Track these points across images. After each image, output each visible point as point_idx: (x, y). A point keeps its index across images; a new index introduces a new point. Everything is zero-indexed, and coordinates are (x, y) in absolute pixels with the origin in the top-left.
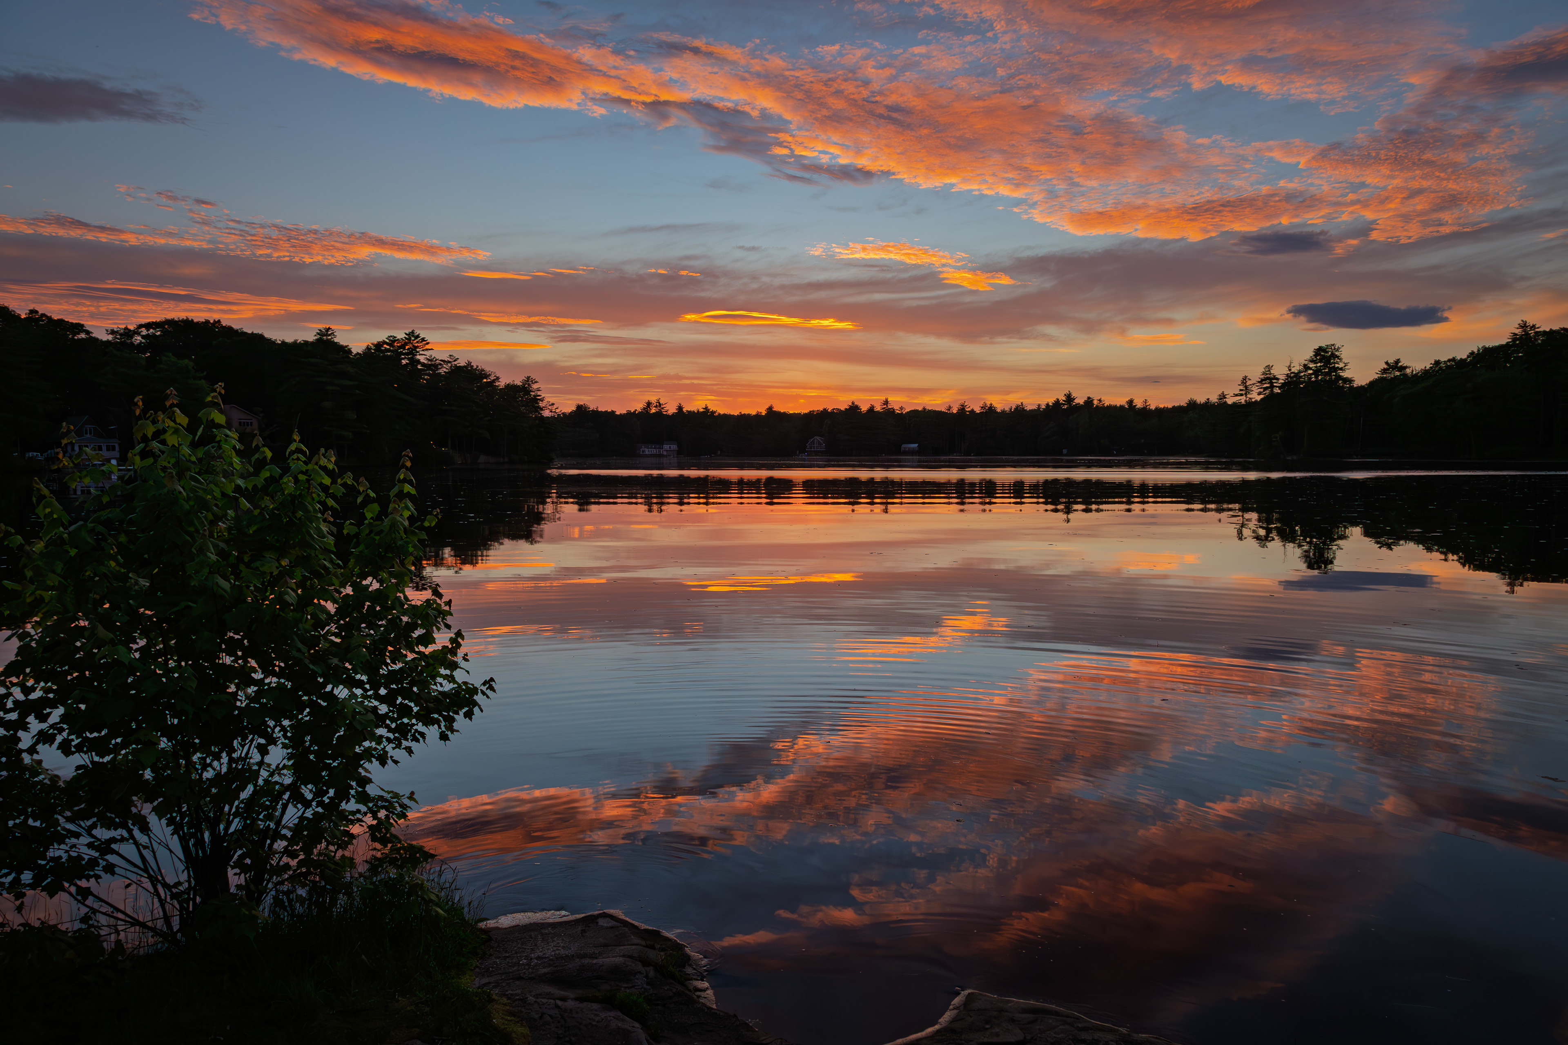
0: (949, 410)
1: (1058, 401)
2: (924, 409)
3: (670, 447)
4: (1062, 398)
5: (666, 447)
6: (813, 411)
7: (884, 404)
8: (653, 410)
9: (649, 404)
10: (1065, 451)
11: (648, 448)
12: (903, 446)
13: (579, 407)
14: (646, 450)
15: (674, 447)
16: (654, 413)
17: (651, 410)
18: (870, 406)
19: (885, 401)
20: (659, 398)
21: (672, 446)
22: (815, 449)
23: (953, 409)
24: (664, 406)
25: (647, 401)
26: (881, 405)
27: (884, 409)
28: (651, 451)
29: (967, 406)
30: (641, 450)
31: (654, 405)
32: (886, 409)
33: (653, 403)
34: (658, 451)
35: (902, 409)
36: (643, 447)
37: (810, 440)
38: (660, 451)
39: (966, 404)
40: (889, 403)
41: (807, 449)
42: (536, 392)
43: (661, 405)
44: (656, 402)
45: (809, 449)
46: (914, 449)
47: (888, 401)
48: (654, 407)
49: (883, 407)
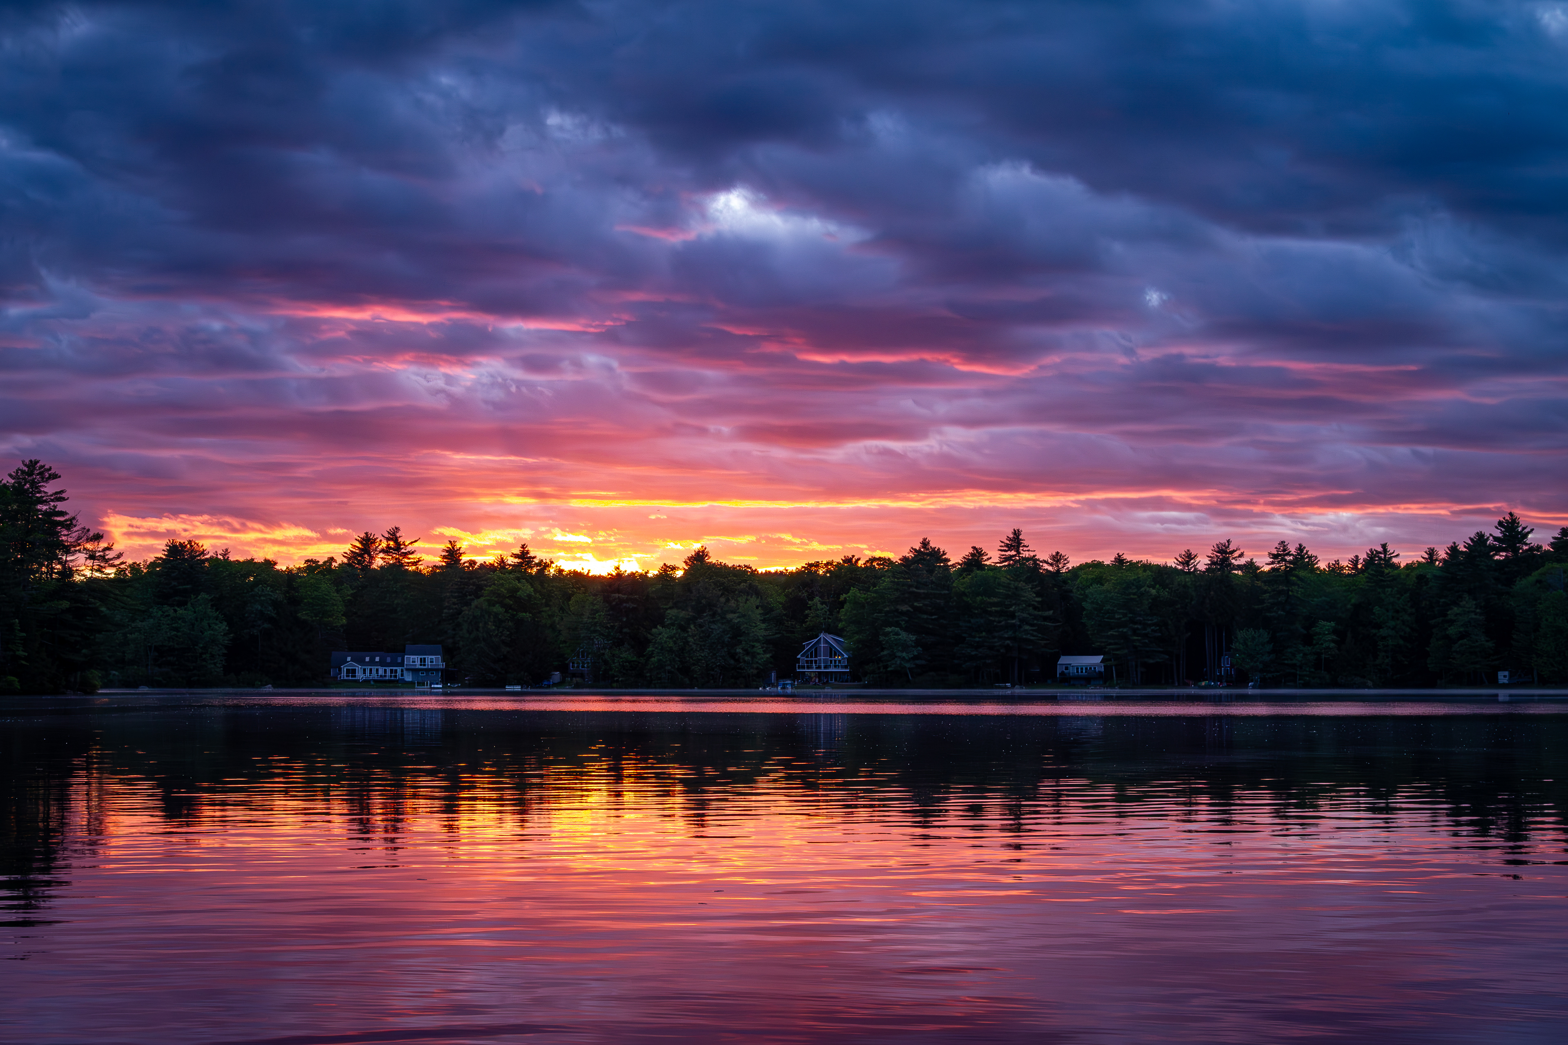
0: (1187, 563)
1: (1480, 538)
2: (1119, 560)
3: (423, 661)
4: (1492, 531)
5: (413, 660)
6: (817, 565)
7: (1010, 547)
8: (379, 562)
9: (368, 543)
10: (1503, 677)
11: (361, 662)
12: (1064, 660)
13: (175, 550)
14: (359, 668)
15: (434, 660)
16: (382, 567)
17: (372, 558)
18: (971, 551)
19: (1011, 536)
20: (396, 528)
21: (428, 658)
22: (819, 667)
23: (1198, 560)
24: (410, 548)
25: (363, 535)
26: (1002, 548)
27: (1009, 558)
28: (371, 670)
29: (1234, 551)
30: (344, 669)
31: (380, 547)
32: (1016, 561)
33: (378, 540)
34: (391, 671)
35: (1058, 561)
36: (349, 659)
37: (809, 645)
38: (396, 671)
39: (1231, 548)
40: (1022, 543)
41: (799, 668)
42: (52, 504)
43: (402, 546)
44: (388, 539)
45: (803, 667)
46: (1088, 668)
47: (1021, 537)
48: (380, 552)
49: (1009, 553)
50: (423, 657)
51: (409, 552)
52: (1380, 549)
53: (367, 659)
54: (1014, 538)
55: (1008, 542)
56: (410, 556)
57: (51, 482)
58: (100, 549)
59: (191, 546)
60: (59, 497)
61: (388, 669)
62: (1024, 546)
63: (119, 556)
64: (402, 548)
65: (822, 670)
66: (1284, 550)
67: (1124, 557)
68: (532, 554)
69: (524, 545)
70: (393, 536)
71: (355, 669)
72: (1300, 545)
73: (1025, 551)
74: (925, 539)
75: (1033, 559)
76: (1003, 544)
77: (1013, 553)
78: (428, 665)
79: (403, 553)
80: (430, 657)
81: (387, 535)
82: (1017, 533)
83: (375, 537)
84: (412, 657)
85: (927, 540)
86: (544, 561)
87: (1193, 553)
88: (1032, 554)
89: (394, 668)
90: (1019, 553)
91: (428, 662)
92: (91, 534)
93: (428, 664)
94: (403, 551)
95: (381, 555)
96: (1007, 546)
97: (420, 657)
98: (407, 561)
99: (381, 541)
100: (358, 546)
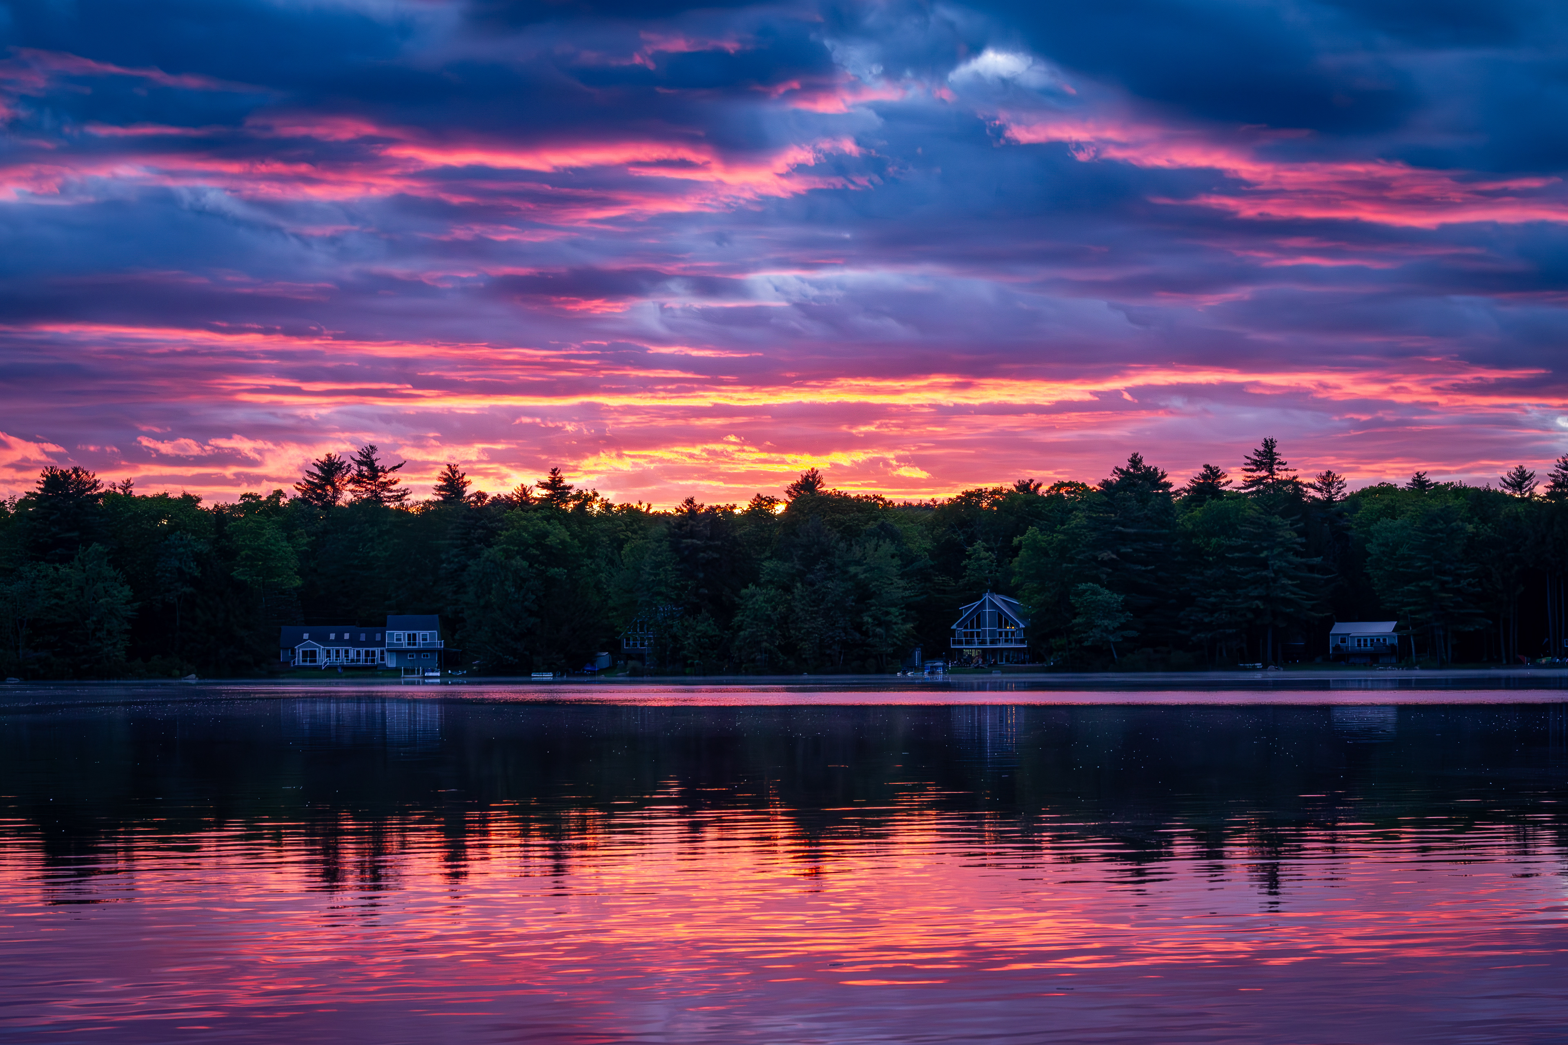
0: (1519, 486)
2: (1420, 483)
3: (412, 638)
5: (398, 637)
6: (979, 494)
7: (1259, 465)
8: (347, 496)
9: (331, 471)
11: (323, 639)
12: (1340, 628)
13: (55, 481)
14: (320, 649)
15: (429, 637)
16: (351, 504)
17: (337, 490)
18: (1202, 470)
19: (1261, 449)
20: (372, 447)
21: (420, 634)
22: (983, 642)
23: (1534, 481)
24: (391, 476)
25: (323, 458)
26: (1248, 467)
27: (1258, 481)
28: (338, 652)
30: (299, 650)
31: (348, 476)
32: (1267, 486)
33: (346, 465)
34: (367, 653)
35: (1330, 485)
36: (306, 636)
37: (967, 610)
38: (373, 653)
40: (1276, 459)
41: (954, 643)
43: (380, 474)
44: (360, 463)
45: (960, 642)
46: (1375, 640)
47: (1275, 450)
48: (349, 482)
49: (1255, 474)
50: (411, 632)
51: (390, 481)
53: (332, 636)
54: (1265, 451)
55: (1256, 458)
56: (391, 488)
59: (78, 476)
61: (363, 650)
62: (1280, 463)
64: (381, 476)
65: (989, 646)
68: (567, 482)
69: (556, 469)
70: (367, 458)
71: (315, 651)
73: (1281, 470)
74: (1135, 455)
75: (1293, 482)
76: (1249, 461)
77: (1264, 473)
79: (382, 483)
80: (422, 632)
81: (358, 458)
82: (1269, 445)
83: (341, 460)
84: (396, 632)
85: (1139, 456)
86: (585, 493)
87: (1529, 471)
88: (1292, 474)
89: (371, 649)
90: (1273, 474)
91: (419, 640)
93: (420, 643)
94: (382, 480)
95: (351, 486)
96: (1255, 462)
97: (407, 632)
98: (387, 494)
99: (349, 466)
100: (316, 471)
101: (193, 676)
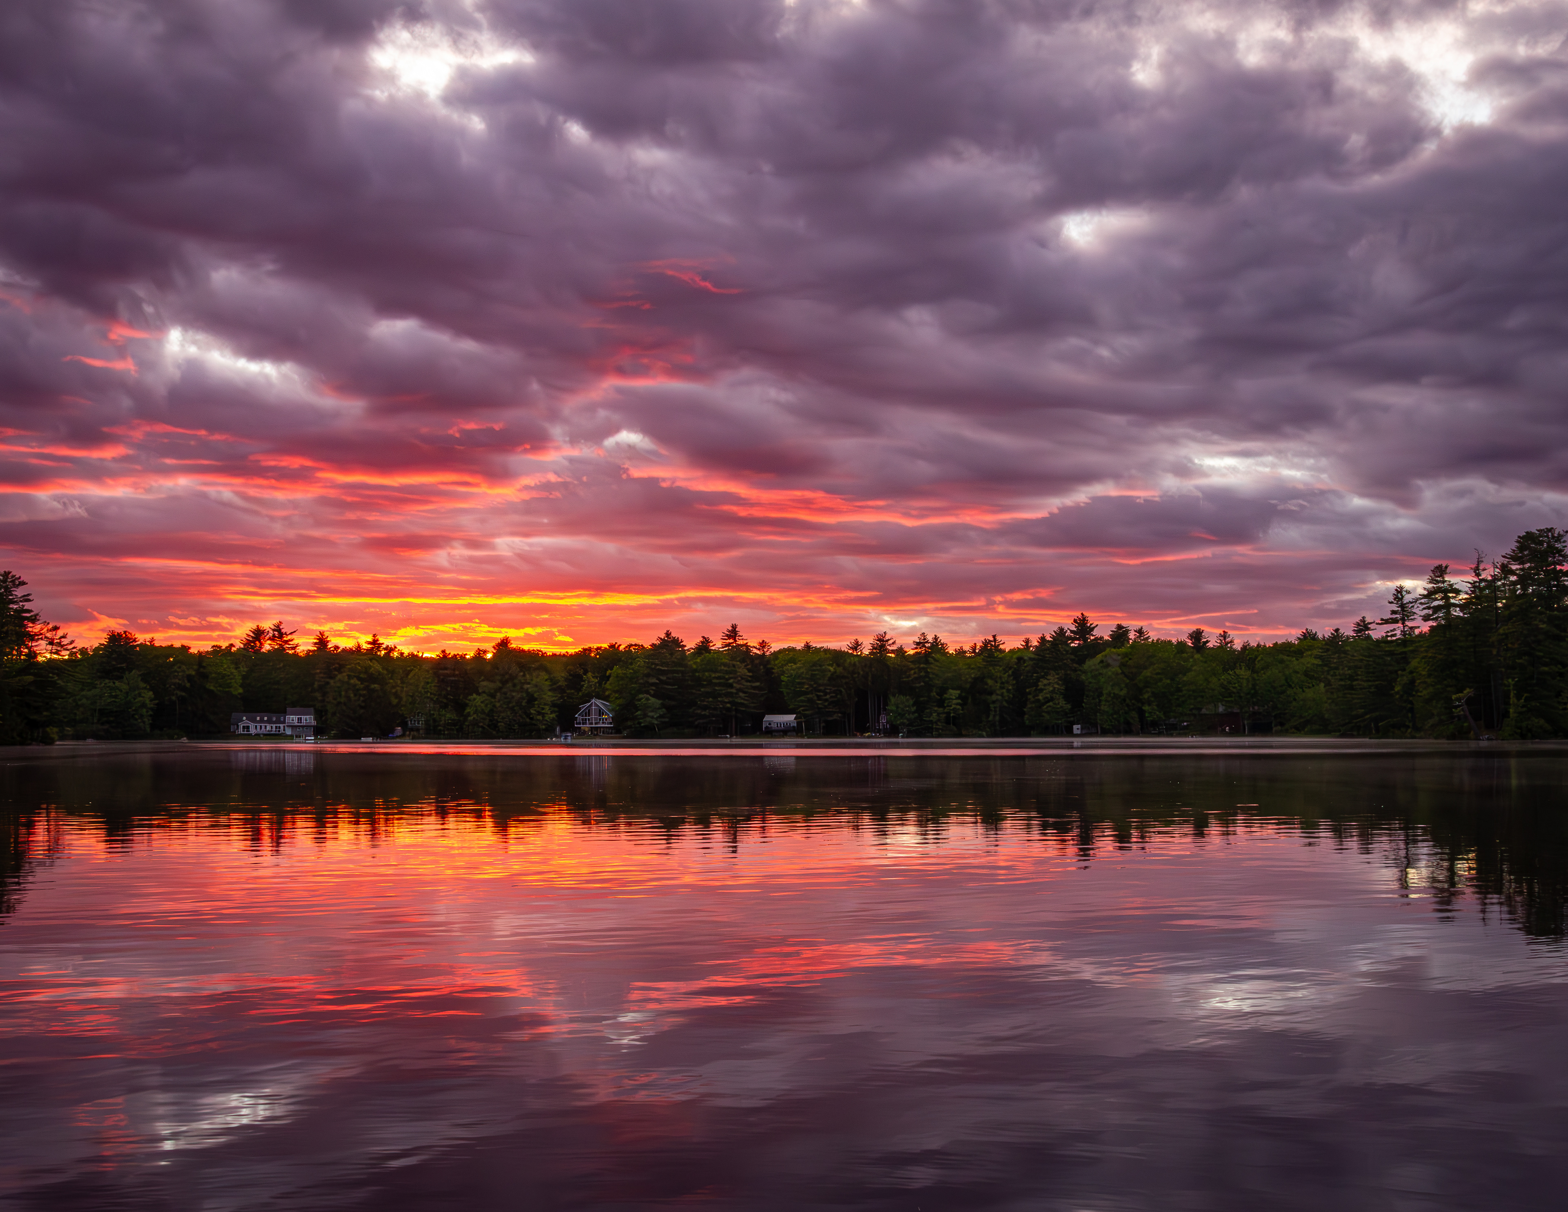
0: (855, 648)
1: (1061, 631)
2: (808, 646)
3: (300, 720)
4: (1069, 626)
5: (293, 719)
6: (590, 649)
7: (729, 637)
8: (267, 646)
9: (259, 634)
10: (1077, 729)
11: (254, 720)
12: (768, 718)
13: (115, 639)
14: (252, 726)
15: (309, 719)
16: (269, 651)
17: (262, 644)
18: (701, 639)
19: (730, 629)
20: (280, 622)
22: (592, 724)
23: (863, 646)
24: (289, 637)
25: (255, 627)
26: (724, 637)
27: (728, 645)
28: (261, 726)
29: (889, 640)
30: (241, 725)
31: (268, 636)
32: (733, 647)
33: (266, 631)
34: (276, 727)
35: (764, 647)
36: (244, 718)
37: (583, 707)
38: (280, 727)
39: (887, 637)
40: (738, 633)
41: (577, 723)
42: (21, 604)
43: (284, 636)
44: (274, 630)
45: (579, 723)
46: (786, 724)
47: (737, 629)
48: (268, 640)
49: (728, 641)
50: (299, 716)
51: (289, 639)
52: (992, 639)
53: (258, 718)
54: (732, 630)
55: (728, 633)
56: (290, 643)
57: (21, 588)
58: (58, 638)
59: (126, 635)
60: (26, 598)
61: (274, 725)
62: (739, 636)
63: (72, 642)
65: (594, 725)
66: (924, 639)
67: (811, 644)
68: (381, 641)
69: (375, 635)
70: (278, 627)
71: (249, 725)
72: (936, 636)
74: (668, 631)
75: (746, 645)
76: (724, 635)
77: (731, 641)
78: (304, 723)
80: (305, 717)
81: (273, 627)
82: (734, 627)
83: (264, 628)
84: (291, 716)
86: (390, 646)
87: (860, 641)
88: (745, 642)
89: (278, 725)
90: (736, 641)
91: (303, 721)
92: (50, 626)
94: (285, 639)
95: (269, 642)
96: (727, 635)
97: (297, 716)
98: (288, 646)
99: (268, 631)
100: (252, 634)
101: (185, 738)
